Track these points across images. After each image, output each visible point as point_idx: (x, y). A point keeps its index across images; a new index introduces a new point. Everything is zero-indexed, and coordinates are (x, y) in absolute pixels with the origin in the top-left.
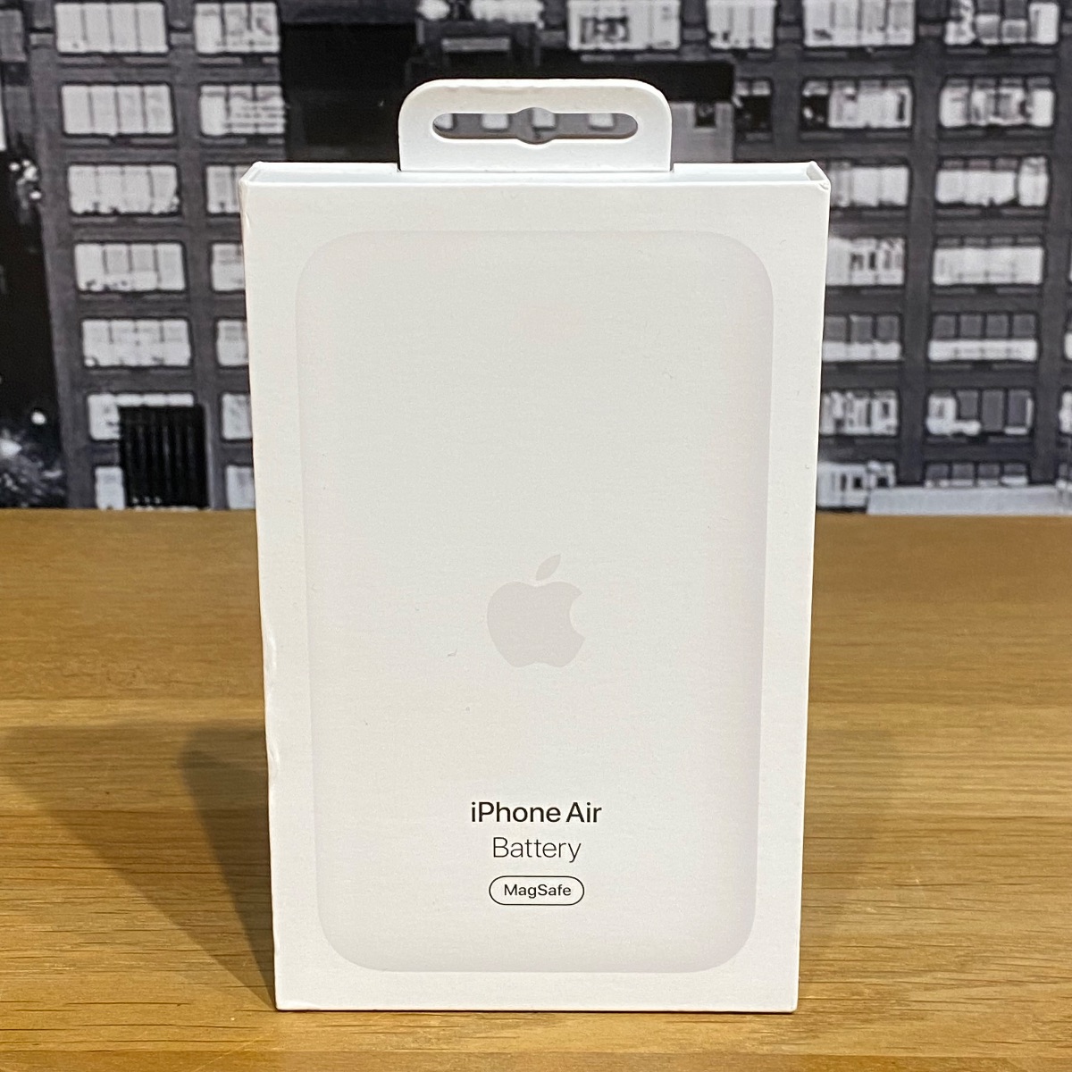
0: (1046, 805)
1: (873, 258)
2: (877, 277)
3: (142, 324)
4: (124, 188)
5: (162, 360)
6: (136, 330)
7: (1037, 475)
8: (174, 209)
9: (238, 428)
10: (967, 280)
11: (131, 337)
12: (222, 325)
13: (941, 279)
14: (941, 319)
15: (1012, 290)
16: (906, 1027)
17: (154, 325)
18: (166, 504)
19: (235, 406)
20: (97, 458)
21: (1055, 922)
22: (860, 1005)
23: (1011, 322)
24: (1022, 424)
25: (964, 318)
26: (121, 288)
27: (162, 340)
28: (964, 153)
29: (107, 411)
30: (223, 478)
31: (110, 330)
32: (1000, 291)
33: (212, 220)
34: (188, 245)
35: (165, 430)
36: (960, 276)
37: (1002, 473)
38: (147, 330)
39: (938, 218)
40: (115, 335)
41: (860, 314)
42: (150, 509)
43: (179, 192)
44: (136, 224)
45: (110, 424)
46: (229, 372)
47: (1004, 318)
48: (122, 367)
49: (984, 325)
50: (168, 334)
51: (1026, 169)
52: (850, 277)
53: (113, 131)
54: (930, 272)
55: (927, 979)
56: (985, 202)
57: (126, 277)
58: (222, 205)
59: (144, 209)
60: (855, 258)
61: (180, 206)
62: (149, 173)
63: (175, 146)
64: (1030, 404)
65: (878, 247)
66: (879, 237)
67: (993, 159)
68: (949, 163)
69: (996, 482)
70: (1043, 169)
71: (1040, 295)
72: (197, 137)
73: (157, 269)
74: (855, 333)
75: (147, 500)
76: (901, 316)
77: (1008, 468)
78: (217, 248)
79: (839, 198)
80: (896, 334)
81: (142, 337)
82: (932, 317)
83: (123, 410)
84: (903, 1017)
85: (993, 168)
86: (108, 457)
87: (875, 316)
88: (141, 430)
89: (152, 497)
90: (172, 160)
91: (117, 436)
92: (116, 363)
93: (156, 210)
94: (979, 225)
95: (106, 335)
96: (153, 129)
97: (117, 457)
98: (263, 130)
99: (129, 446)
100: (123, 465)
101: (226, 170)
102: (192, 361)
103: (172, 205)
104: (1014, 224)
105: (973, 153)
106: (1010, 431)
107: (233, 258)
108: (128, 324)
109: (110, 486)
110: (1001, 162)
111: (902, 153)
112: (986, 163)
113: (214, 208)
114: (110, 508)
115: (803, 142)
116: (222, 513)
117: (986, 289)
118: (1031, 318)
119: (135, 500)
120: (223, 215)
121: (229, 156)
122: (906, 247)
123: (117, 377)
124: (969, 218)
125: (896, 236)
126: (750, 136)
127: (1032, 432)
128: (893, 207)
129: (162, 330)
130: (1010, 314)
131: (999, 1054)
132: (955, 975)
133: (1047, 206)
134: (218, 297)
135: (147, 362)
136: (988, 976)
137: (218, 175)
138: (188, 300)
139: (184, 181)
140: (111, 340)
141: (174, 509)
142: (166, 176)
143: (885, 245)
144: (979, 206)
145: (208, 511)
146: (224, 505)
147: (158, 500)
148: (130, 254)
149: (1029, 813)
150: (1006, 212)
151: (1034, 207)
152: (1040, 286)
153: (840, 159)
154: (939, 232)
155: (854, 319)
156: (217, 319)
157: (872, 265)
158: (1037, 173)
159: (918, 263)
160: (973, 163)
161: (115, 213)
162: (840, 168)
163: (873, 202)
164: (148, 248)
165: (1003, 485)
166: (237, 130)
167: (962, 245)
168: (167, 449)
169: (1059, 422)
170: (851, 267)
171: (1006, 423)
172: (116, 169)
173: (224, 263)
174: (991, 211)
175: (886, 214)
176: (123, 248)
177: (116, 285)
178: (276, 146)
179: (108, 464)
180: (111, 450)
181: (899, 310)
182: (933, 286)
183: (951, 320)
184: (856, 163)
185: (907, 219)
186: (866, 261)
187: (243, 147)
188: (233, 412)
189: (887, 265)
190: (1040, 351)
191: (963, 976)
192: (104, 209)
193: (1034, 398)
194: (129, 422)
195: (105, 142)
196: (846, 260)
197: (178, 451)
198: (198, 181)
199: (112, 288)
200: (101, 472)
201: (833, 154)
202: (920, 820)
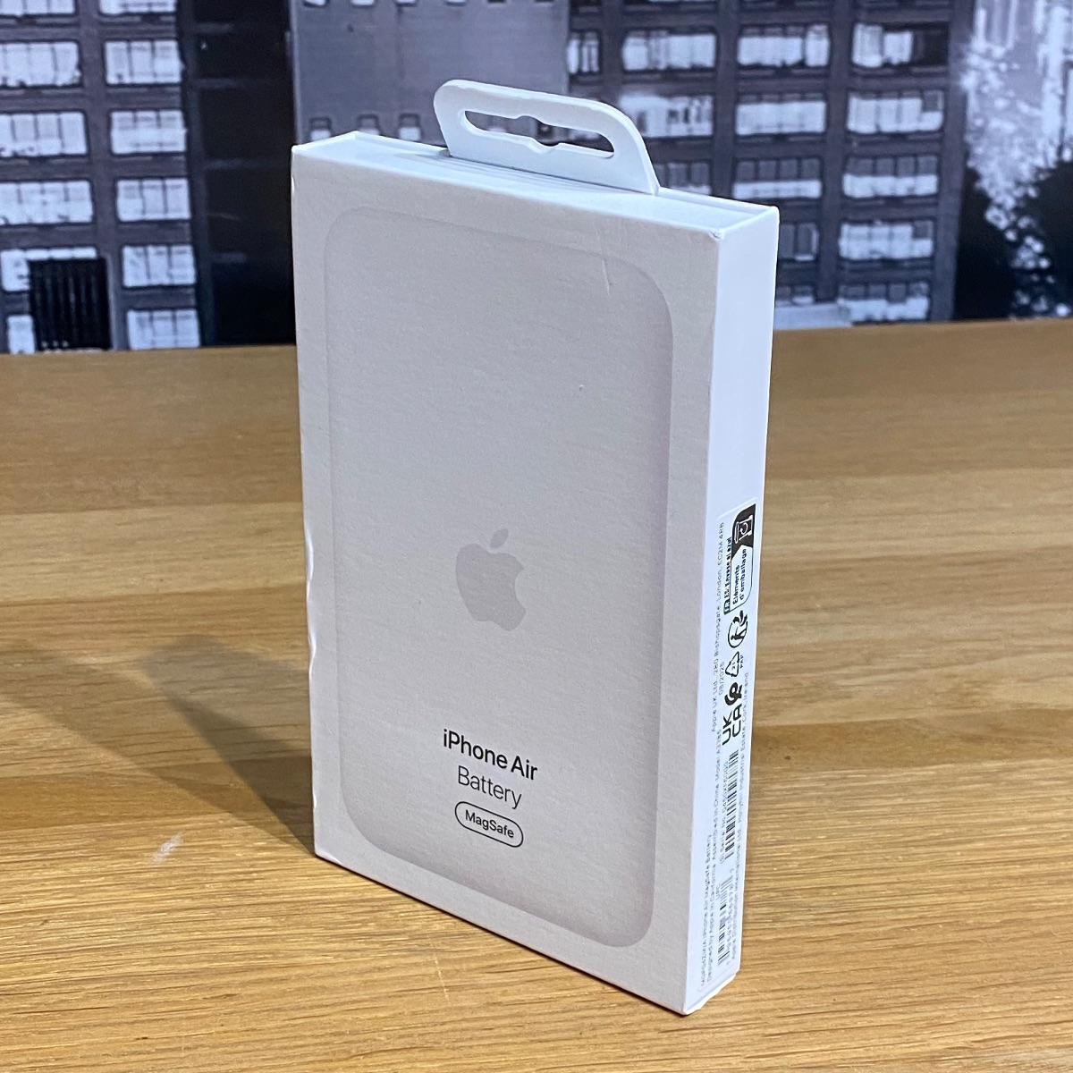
0: (897, 548)
1: (687, 113)
2: (690, 130)
3: (48, 186)
4: (30, 63)
5: (67, 218)
6: (43, 192)
7: (821, 294)
8: (76, 81)
9: (137, 276)
10: (765, 130)
11: (38, 198)
12: (122, 185)
13: (743, 130)
14: (744, 164)
15: (800, 139)
16: (839, 703)
17: (58, 186)
18: (73, 346)
19: (134, 257)
20: (8, 308)
21: (926, 627)
22: (803, 692)
23: (800, 166)
24: (808, 251)
25: (762, 163)
26: (29, 153)
27: (67, 199)
28: (759, 21)
29: (17, 264)
30: (124, 322)
31: (19, 192)
32: (792, 139)
33: (111, 91)
34: (89, 114)
35: (71, 280)
36: (759, 127)
37: (794, 294)
38: (53, 192)
39: (739, 78)
40: (24, 197)
41: (676, 161)
42: (58, 352)
43: (80, 66)
44: (42, 96)
45: (21, 277)
46: (127, 226)
47: (794, 162)
48: (31, 225)
49: (778, 168)
50: (71, 194)
51: (811, 36)
52: (668, 130)
53: (19, 12)
54: (733, 124)
55: (845, 671)
56: (778, 63)
57: (33, 144)
58: (120, 76)
59: (49, 81)
60: (672, 114)
61: (81, 78)
62: (53, 50)
63: (77, 25)
64: (815, 236)
65: (691, 104)
66: (692, 94)
67: (784, 26)
68: (749, 30)
69: (787, 302)
70: (825, 34)
71: (823, 142)
72: (96, 16)
73: (61, 135)
74: (674, 178)
75: (55, 344)
76: (710, 162)
77: (799, 289)
78: (116, 116)
79: (657, 62)
80: (706, 177)
81: (49, 198)
82: (736, 162)
83: (33, 265)
84: (836, 698)
85: (785, 34)
86: (18, 306)
87: (689, 162)
88: (48, 281)
89: (60, 342)
90: (74, 38)
91: (26, 287)
92: (25, 220)
93: (59, 83)
94: (773, 84)
95: (15, 195)
96: (56, 9)
97: (27, 306)
98: (156, 9)
99: (38, 296)
100: (32, 313)
101: (123, 45)
102: (94, 217)
103: (74, 77)
104: (802, 81)
105: (769, 22)
106: (801, 258)
107: (130, 123)
108: (35, 186)
109: (21, 332)
110: (791, 29)
111: (709, 22)
112: (778, 30)
113: (112, 79)
114: (21, 352)
115: (627, 14)
116: (124, 353)
117: (780, 138)
118: (816, 162)
119: (45, 344)
120: (121, 85)
121: (125, 33)
122: (715, 103)
123: (25, 234)
124: (765, 78)
125: (704, 94)
126: (583, 9)
127: (817, 260)
128: (703, 69)
129: (66, 191)
130: (799, 159)
131: (911, 717)
132: (866, 667)
133: (828, 66)
134: (117, 160)
135: (53, 219)
136: (888, 666)
137: (116, 50)
138: (90, 163)
139: (86, 55)
140: (20, 201)
141: (80, 352)
142: (69, 52)
143: (696, 103)
144: (773, 67)
145: (112, 352)
146: (126, 346)
147: (65, 344)
148: (36, 123)
149: (886, 554)
150: (796, 72)
151: (818, 68)
152: (824, 134)
153: (659, 28)
154: (740, 90)
155: (672, 166)
156: (116, 179)
157: (686, 119)
158: (819, 38)
159: (723, 117)
160: (769, 30)
161: (22, 86)
162: (659, 36)
163: (685, 64)
164: (52, 117)
165: (795, 304)
166: (133, 9)
167: (759, 100)
168: (72, 298)
169: (837, 249)
170: (669, 122)
171: (796, 251)
172: (22, 46)
173: (123, 128)
174: (783, 71)
175: (698, 75)
176: (29, 117)
177: (23, 151)
178: (168, 23)
179: (19, 313)
180: (21, 301)
181: (708, 157)
182: (737, 137)
183: (750, 165)
184: (673, 31)
185: (714, 79)
186: (681, 116)
187: (138, 24)
188: (133, 263)
189: (699, 119)
190: (824, 189)
191: (870, 667)
192: (12, 83)
193: (820, 229)
194: (38, 274)
195: (12, 22)
196: (664, 116)
197: (83, 300)
198: (97, 56)
199: (21, 154)
200: (13, 321)
201: (651, 24)
202: (807, 563)
